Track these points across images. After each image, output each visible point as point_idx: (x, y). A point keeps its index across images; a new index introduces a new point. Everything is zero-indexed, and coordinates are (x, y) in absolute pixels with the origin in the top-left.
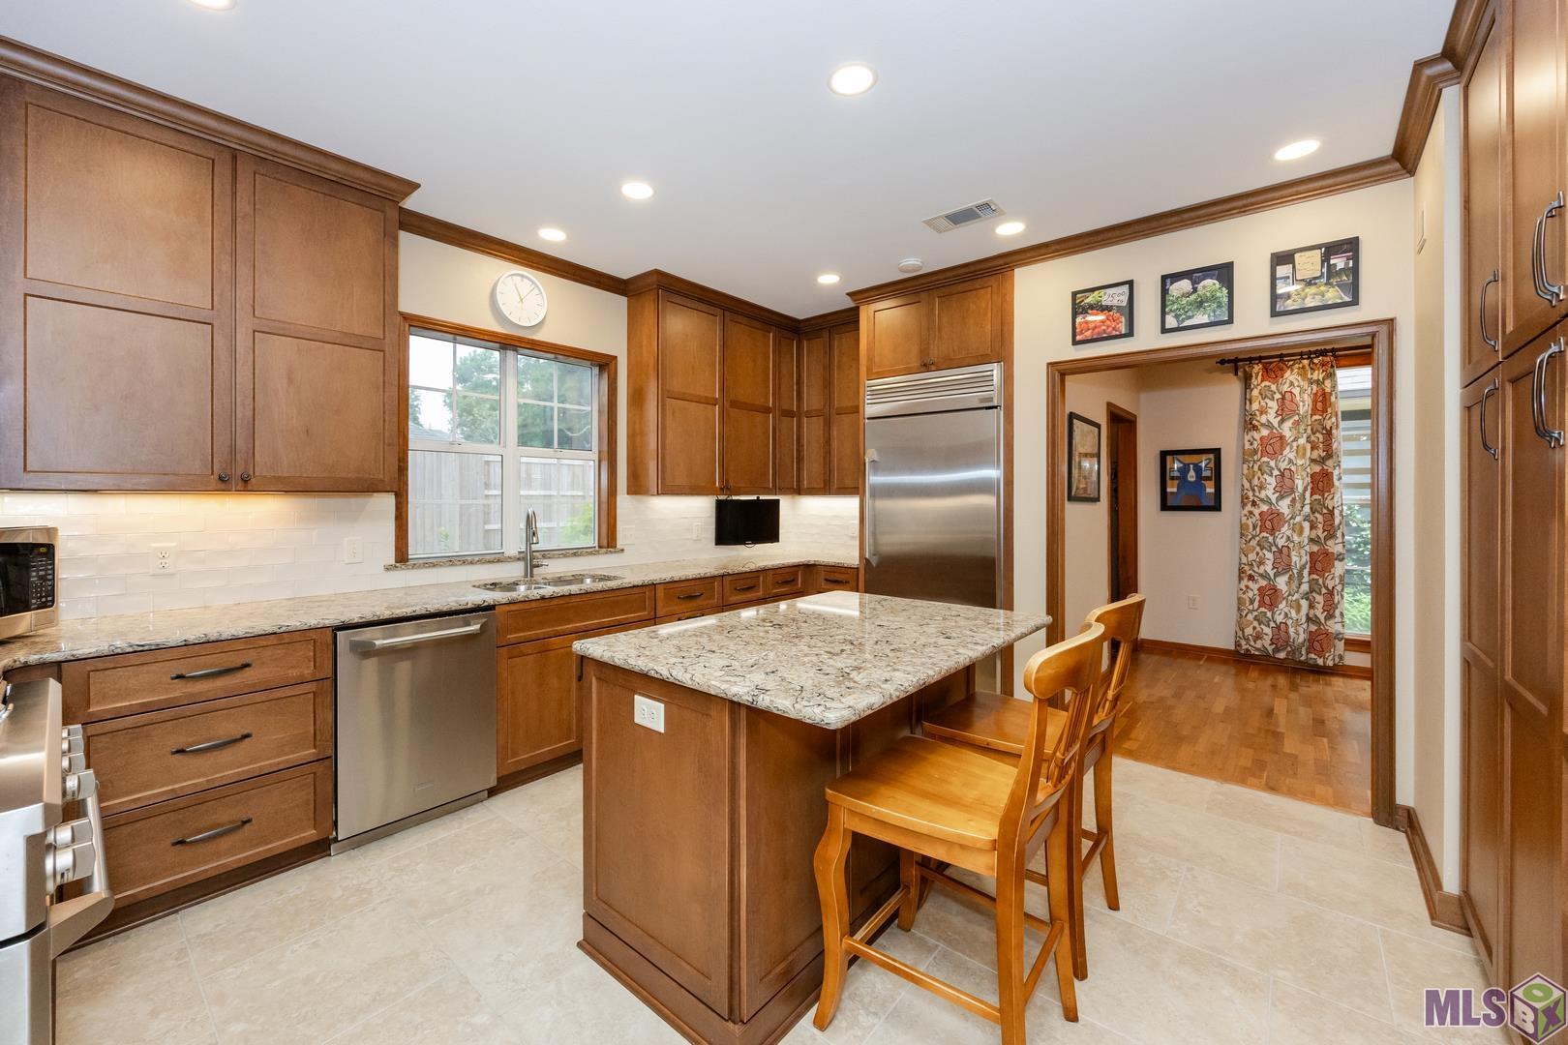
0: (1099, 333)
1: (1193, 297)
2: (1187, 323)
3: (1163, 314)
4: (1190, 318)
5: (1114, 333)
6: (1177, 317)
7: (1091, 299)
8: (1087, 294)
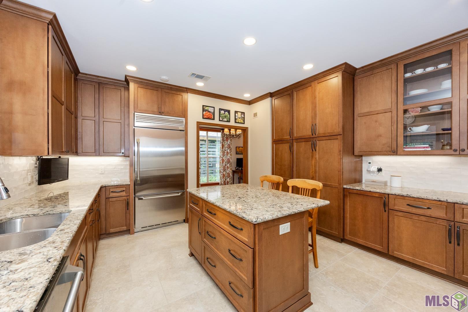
0: (208, 117)
1: (224, 115)
2: (223, 120)
3: (220, 117)
4: (224, 119)
5: (211, 118)
6: (222, 118)
7: (207, 108)
8: (206, 107)
